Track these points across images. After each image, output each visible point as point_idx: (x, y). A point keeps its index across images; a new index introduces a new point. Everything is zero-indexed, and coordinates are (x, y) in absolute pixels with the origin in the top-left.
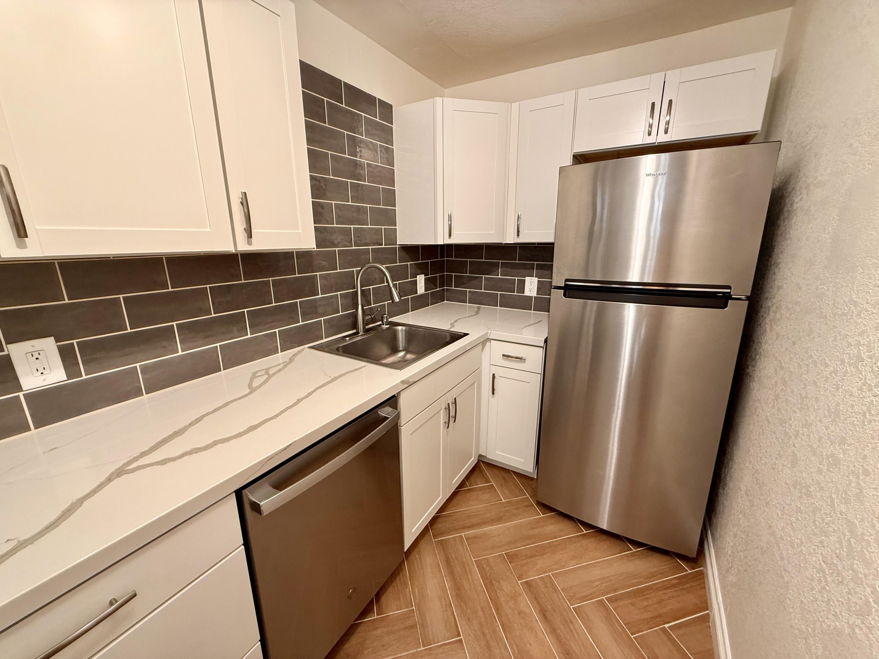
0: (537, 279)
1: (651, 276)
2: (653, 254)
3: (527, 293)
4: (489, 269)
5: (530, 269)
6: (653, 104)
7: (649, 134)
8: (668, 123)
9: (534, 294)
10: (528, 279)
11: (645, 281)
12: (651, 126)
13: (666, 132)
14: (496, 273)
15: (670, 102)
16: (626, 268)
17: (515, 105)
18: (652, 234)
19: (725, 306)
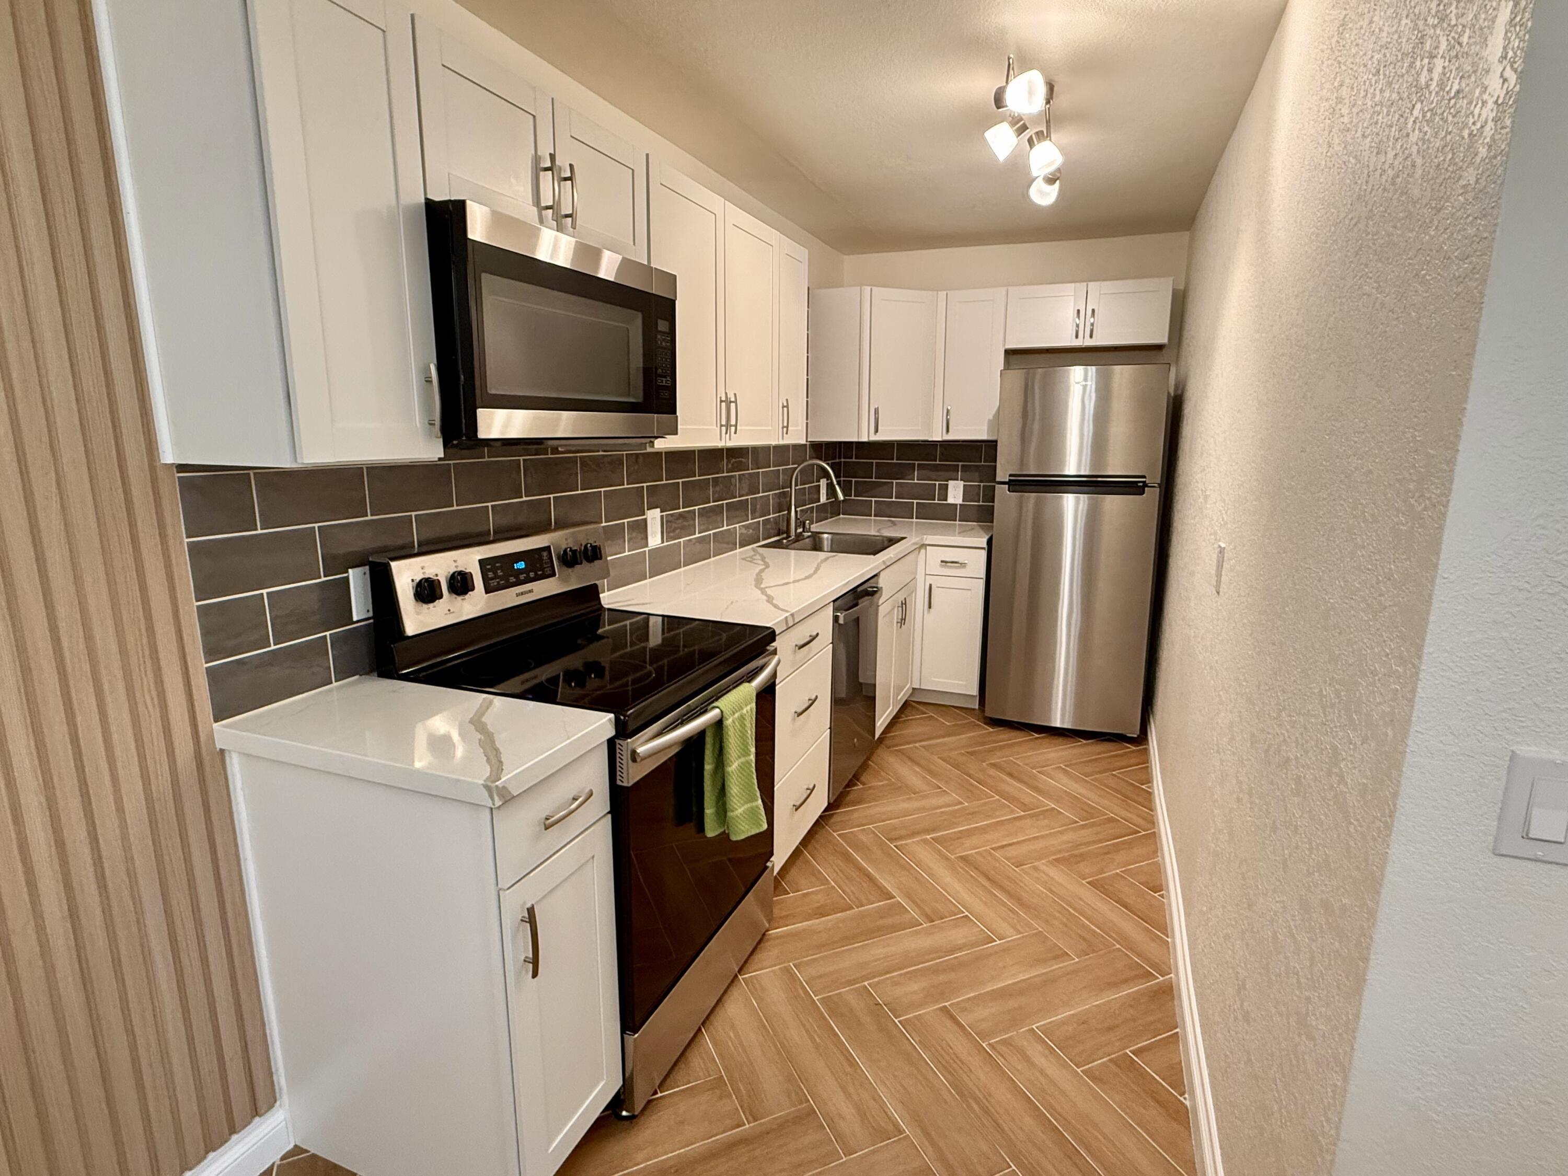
0: (962, 483)
1: (1088, 468)
2: (1087, 451)
3: (951, 500)
4: (901, 472)
5: (953, 471)
6: (1078, 311)
7: (1077, 337)
8: (1092, 325)
9: (959, 501)
10: (951, 483)
11: (1082, 473)
12: (1078, 326)
13: (1091, 336)
14: (911, 476)
15: (1093, 311)
16: (1062, 463)
17: (942, 294)
18: (1086, 433)
19: (1143, 493)
